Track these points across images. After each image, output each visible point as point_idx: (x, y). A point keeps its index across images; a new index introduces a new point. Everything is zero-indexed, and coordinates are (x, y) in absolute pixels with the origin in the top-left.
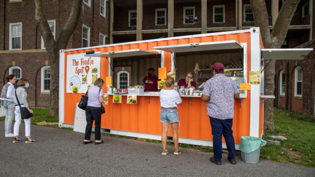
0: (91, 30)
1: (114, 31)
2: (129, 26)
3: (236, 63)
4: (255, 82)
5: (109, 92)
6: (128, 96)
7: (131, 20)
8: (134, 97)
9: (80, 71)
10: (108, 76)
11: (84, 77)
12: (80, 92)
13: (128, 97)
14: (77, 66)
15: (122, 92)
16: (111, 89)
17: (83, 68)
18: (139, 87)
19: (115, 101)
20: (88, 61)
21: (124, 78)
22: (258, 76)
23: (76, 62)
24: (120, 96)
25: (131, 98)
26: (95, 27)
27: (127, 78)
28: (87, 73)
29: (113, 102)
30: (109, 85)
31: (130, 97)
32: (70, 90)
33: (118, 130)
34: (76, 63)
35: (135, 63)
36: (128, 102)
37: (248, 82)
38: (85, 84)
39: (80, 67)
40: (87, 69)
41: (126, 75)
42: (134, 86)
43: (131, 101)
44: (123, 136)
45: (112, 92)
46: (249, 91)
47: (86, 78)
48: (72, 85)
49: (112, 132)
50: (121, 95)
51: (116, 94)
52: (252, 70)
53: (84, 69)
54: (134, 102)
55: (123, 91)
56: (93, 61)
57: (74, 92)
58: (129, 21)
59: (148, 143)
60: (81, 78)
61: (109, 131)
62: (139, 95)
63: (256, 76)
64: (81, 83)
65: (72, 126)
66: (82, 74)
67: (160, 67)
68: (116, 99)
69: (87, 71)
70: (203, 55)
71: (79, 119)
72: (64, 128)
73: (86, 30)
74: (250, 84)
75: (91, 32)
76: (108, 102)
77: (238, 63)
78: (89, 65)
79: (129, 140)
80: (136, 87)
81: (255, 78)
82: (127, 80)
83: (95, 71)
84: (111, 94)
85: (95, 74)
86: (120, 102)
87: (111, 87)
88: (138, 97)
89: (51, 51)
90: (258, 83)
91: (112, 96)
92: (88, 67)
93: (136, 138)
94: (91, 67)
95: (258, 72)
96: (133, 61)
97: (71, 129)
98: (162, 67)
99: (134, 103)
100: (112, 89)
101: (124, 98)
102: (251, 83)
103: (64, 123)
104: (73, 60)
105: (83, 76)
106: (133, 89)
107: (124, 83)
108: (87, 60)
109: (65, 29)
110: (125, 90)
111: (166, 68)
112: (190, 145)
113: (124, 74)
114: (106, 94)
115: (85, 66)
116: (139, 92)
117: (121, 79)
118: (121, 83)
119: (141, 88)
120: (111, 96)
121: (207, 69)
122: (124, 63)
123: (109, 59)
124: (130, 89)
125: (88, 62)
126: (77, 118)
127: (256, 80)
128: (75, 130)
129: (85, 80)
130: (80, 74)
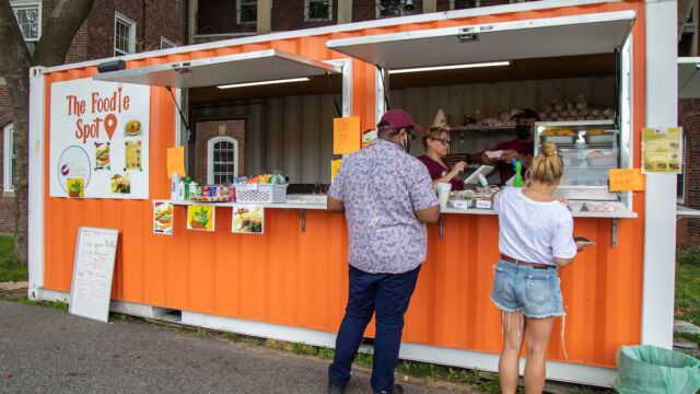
0: (137, 29)
1: (198, 33)
2: (238, 22)
3: (559, 107)
4: (662, 166)
5: (178, 197)
6: (236, 207)
7: (243, 7)
8: (255, 211)
9: (90, 131)
10: (172, 145)
11: (102, 148)
12: (88, 193)
13: (235, 210)
14: (82, 117)
15: (218, 196)
16: (182, 184)
17: (98, 120)
18: (270, 181)
19: (194, 223)
20: (114, 98)
21: (223, 153)
22: (673, 145)
23: (76, 103)
24: (211, 210)
25: (245, 216)
26: (148, 23)
27: (231, 155)
28: (110, 137)
29: (189, 227)
30: (175, 174)
31: (242, 211)
32: (59, 189)
33: (205, 313)
34: (79, 107)
35: (257, 109)
36: (237, 226)
37: (638, 164)
38: (105, 171)
39: (88, 118)
40: (111, 123)
41: (231, 146)
42: (255, 176)
43: (246, 223)
44: (220, 333)
45: (186, 196)
46: (640, 196)
47: (107, 151)
48: (65, 173)
49: (188, 318)
50: (214, 205)
51: (200, 201)
52: (653, 122)
53: (102, 124)
54: (255, 228)
55: (221, 192)
56: (127, 99)
57: (72, 194)
58: (238, 7)
59: (301, 356)
60: (93, 151)
61: (177, 313)
62: (270, 204)
63: (664, 143)
64: (94, 166)
65: (67, 296)
66: (95, 140)
67: (340, 115)
68: (197, 219)
69: (110, 131)
70: (455, 87)
71: (86, 276)
72: (42, 303)
73: (124, 29)
74: (643, 171)
75: (137, 35)
76: (171, 228)
77: (566, 108)
78: (116, 113)
79: (240, 345)
80: (263, 178)
81: (660, 150)
82: (231, 159)
83: (133, 129)
84: (181, 201)
85: (133, 139)
86: (211, 226)
87: (183, 179)
88: (267, 211)
89: (15, 76)
90: (673, 166)
91: (186, 207)
92: (112, 117)
93: (262, 341)
94: (123, 119)
95: (670, 130)
96: (249, 104)
97: (64, 307)
98: (345, 115)
99: (253, 229)
100: (187, 187)
101: (224, 214)
102: (648, 167)
103: (43, 288)
104: (70, 97)
105: (97, 145)
106: (253, 186)
107: (224, 168)
108: (111, 96)
109: (57, 15)
110: (225, 189)
111: (357, 119)
112: (437, 366)
113: (224, 144)
114: (167, 202)
115: (103, 115)
116: (271, 194)
117: (217, 156)
118: (217, 168)
119: (278, 182)
120: (181, 210)
121: (471, 127)
122: (224, 111)
123: (178, 92)
124: (241, 187)
125: (111, 103)
126: (81, 274)
127: (667, 158)
128: (74, 310)
129: (103, 158)
130: (89, 139)
